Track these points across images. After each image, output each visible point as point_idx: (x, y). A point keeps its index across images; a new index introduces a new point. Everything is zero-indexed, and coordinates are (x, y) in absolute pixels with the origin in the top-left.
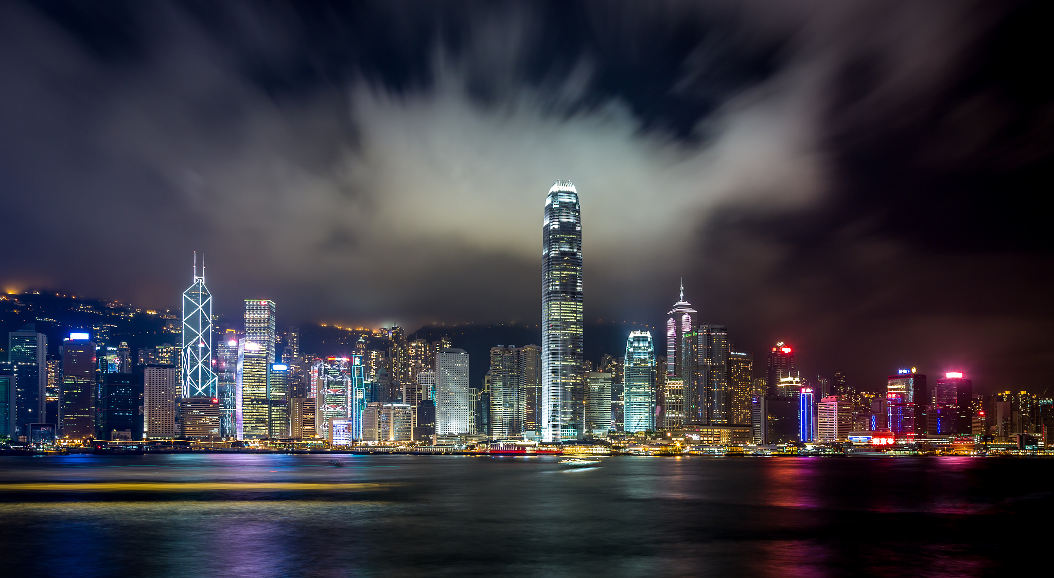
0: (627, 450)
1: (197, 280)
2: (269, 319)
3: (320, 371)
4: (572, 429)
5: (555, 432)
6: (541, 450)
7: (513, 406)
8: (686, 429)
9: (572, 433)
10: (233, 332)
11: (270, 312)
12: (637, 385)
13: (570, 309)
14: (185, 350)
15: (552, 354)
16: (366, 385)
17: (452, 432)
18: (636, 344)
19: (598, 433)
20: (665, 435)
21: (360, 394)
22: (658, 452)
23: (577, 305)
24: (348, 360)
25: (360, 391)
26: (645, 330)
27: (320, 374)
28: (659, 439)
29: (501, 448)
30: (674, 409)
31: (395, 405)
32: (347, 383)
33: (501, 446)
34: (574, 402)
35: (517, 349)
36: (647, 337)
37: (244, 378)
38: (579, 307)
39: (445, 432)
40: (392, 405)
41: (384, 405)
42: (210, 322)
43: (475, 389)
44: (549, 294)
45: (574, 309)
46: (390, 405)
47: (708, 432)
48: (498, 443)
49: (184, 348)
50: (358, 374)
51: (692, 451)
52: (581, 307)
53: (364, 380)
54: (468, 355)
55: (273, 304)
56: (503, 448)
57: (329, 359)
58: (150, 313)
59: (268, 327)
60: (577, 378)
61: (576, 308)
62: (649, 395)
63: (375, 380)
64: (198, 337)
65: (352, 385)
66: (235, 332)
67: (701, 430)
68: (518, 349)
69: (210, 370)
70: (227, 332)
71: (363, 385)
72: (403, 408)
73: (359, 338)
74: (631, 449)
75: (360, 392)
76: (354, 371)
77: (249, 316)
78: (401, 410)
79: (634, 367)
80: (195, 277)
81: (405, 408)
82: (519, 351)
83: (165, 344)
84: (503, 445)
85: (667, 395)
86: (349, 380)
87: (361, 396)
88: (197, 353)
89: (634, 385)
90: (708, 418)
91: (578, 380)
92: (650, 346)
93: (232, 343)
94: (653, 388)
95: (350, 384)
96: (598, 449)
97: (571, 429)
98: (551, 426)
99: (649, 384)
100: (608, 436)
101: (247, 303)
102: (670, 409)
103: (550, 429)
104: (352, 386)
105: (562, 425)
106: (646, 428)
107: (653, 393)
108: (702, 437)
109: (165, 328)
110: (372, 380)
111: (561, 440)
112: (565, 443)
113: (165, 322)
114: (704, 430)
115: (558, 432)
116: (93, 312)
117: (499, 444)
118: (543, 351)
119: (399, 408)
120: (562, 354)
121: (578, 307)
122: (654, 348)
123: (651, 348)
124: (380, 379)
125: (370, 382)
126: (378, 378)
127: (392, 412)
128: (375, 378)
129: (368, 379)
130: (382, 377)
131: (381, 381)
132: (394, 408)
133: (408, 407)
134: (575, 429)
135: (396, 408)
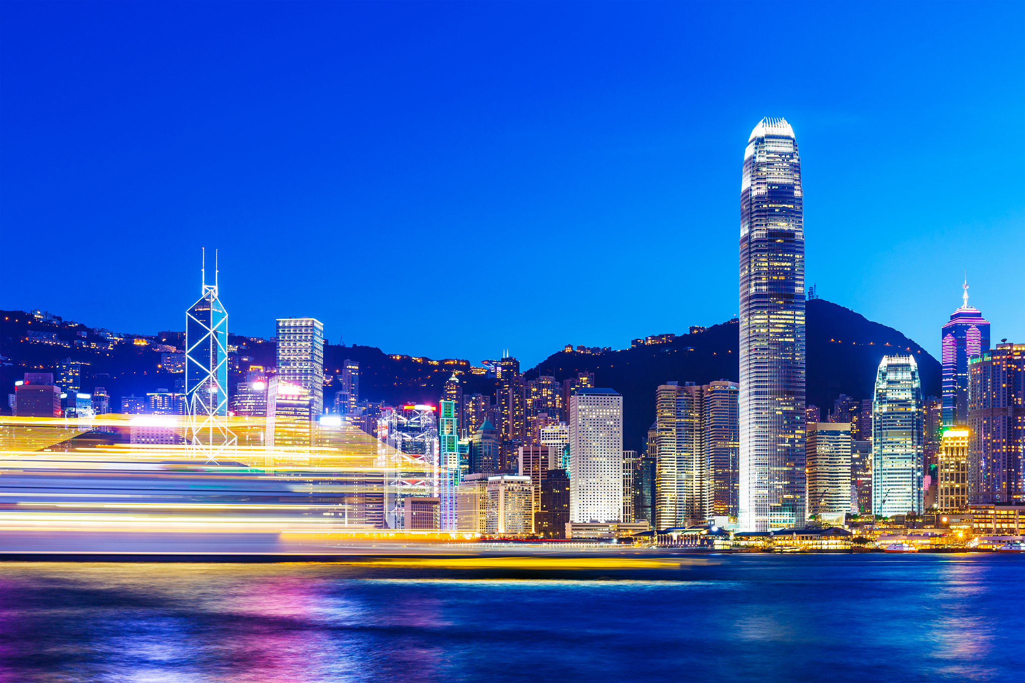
0: (877, 544)
1: (206, 291)
2: (313, 347)
3: (391, 428)
4: (788, 513)
5: (760, 518)
6: (738, 546)
7: (692, 477)
8: (973, 511)
9: (788, 518)
10: (259, 370)
11: (313, 336)
12: (893, 442)
13: (784, 321)
14: (189, 397)
15: (756, 393)
16: (462, 448)
17: (596, 519)
18: (891, 376)
19: (830, 518)
20: (938, 520)
21: (453, 462)
22: (928, 547)
23: (795, 315)
24: (434, 408)
25: (453, 456)
26: (905, 354)
27: (391, 432)
28: (929, 527)
29: (675, 541)
30: (952, 479)
31: (507, 477)
32: (432, 444)
33: (675, 538)
34: (791, 469)
35: (698, 388)
36: (908, 365)
37: (277, 438)
38: (799, 318)
39: (585, 519)
40: (502, 478)
41: (490, 479)
42: (226, 354)
43: (631, 452)
44: (750, 298)
45: (791, 322)
46: (499, 478)
47: (1008, 515)
48: (669, 534)
49: (187, 394)
50: (449, 431)
51: (984, 544)
52: (802, 318)
53: (459, 440)
54: (621, 398)
55: (319, 325)
56: (678, 542)
57: (405, 407)
58: (138, 344)
59: (313, 361)
60: (797, 432)
61: (795, 320)
62: (913, 458)
63: (476, 438)
64: (208, 377)
65: (440, 447)
66: (262, 370)
67: (998, 512)
68: (701, 388)
69: (226, 428)
70: (250, 370)
71: (456, 448)
72: (519, 482)
73: (451, 376)
74: (883, 542)
75: (453, 459)
76: (443, 426)
77: (283, 344)
78: (515, 485)
79: (888, 414)
80: (204, 287)
81: (522, 482)
82: (703, 391)
83: (159, 390)
84: (678, 537)
85: (942, 457)
86: (436, 440)
87: (454, 464)
88: (207, 402)
89: (888, 443)
90: (1010, 493)
91: (798, 434)
92: (914, 378)
93: (258, 386)
94: (919, 447)
95: (436, 446)
96: (830, 542)
97: (785, 513)
98: (755, 507)
99: (913, 439)
100: (846, 523)
101: (281, 324)
102: (946, 480)
103: (753, 513)
104: (440, 449)
105: (772, 506)
106: (908, 510)
107: (919, 454)
108: (999, 523)
109: (159, 366)
110: (470, 439)
111: (769, 530)
112: (776, 533)
113: (158, 357)
114: (1003, 512)
115: (765, 518)
116: (56, 344)
117: (671, 536)
118: (740, 389)
119: (512, 482)
120: (771, 393)
122: (921, 381)
123: (916, 381)
124: (483, 438)
125: (468, 443)
126: (480, 436)
127: (502, 489)
128: (476, 437)
129: (464, 438)
130: (486, 435)
131: (486, 441)
132: (505, 482)
133: (527, 480)
134: (793, 511)
135: (509, 483)
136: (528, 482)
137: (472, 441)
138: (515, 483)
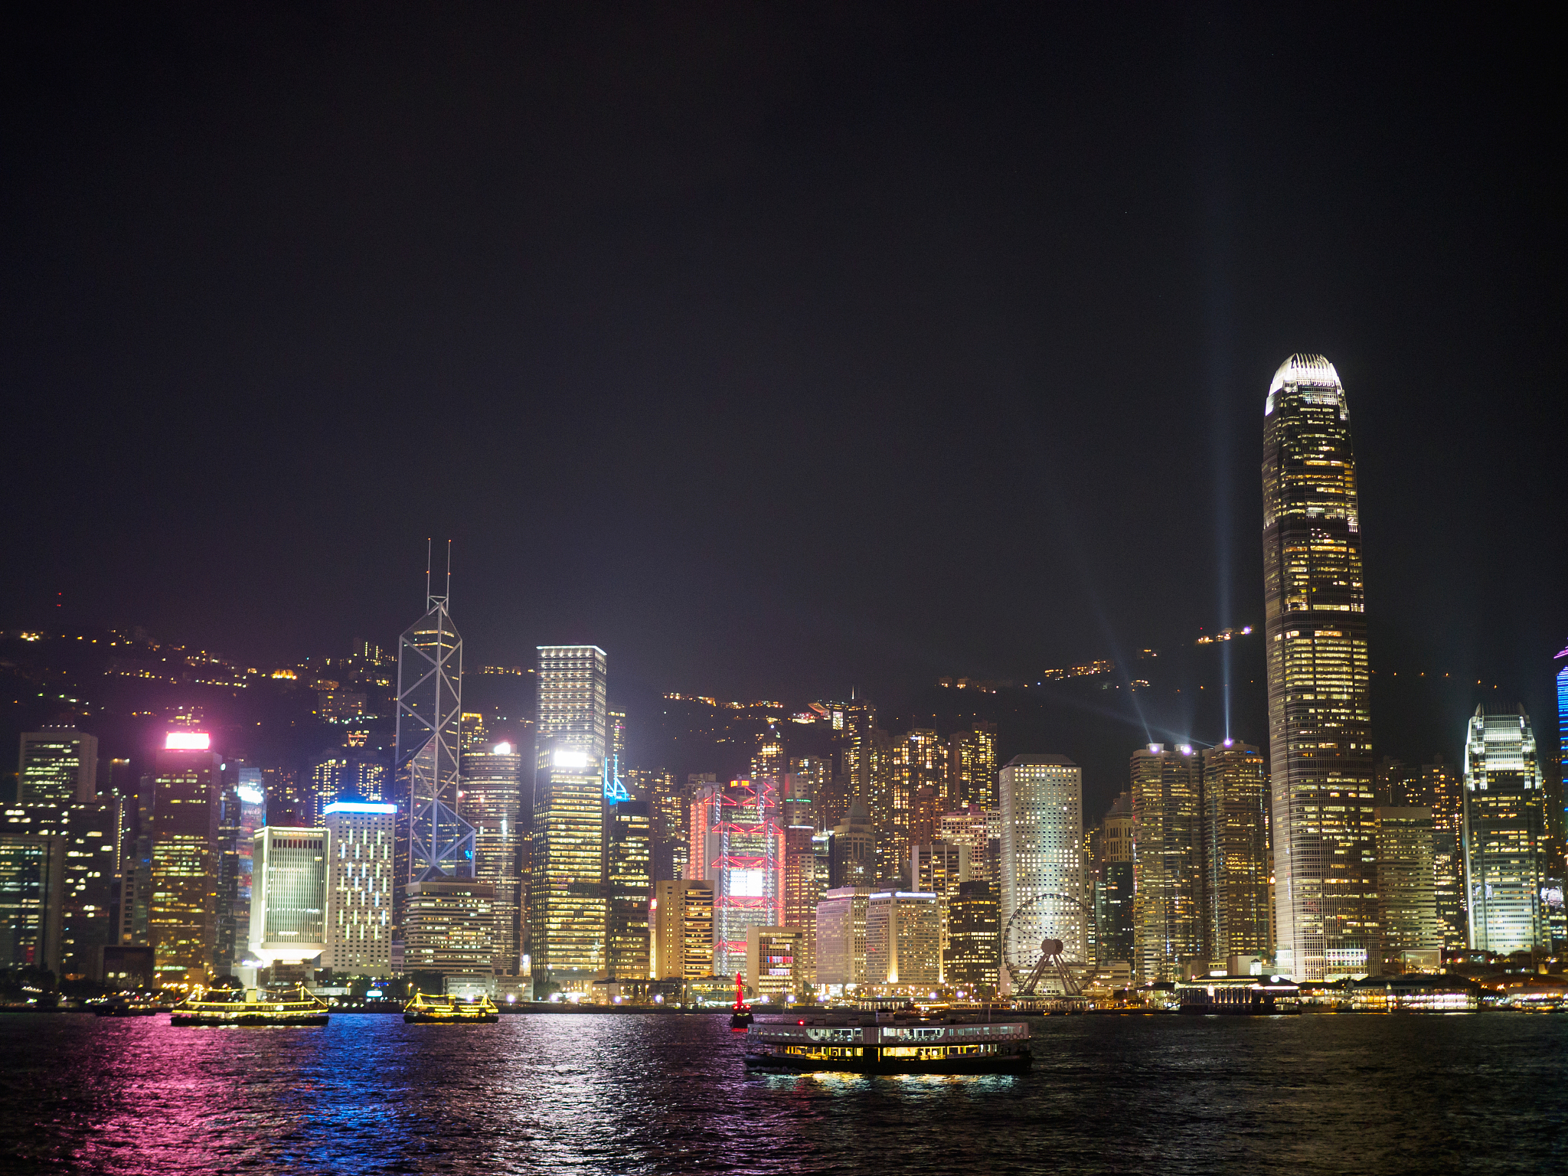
1: (432, 606)
2: (593, 690)
3: (711, 814)
4: (1355, 950)
5: (1309, 958)
9: (1355, 958)
11: (595, 673)
12: (1498, 837)
15: (1300, 764)
18: (1493, 736)
23: (1353, 646)
25: (806, 859)
27: (712, 822)
31: (899, 894)
34: (1356, 881)
35: (1196, 754)
40: (893, 894)
41: (872, 896)
42: (459, 700)
44: (1283, 620)
46: (889, 895)
50: (801, 820)
52: (1363, 650)
54: (1078, 771)
55: (601, 653)
56: (1217, 999)
57: (733, 784)
60: (1363, 824)
61: (1352, 653)
63: (840, 831)
68: (1200, 754)
69: (456, 814)
72: (919, 903)
75: (806, 864)
77: (547, 686)
78: (913, 907)
81: (924, 903)
82: (1203, 759)
91: (1365, 827)
92: (1525, 739)
97: (1350, 950)
98: (1303, 941)
100: (1443, 965)
101: (544, 655)
103: (1300, 951)
105: (1329, 940)
107: (1538, 856)
110: (831, 833)
115: (1319, 958)
119: (908, 902)
120: (1321, 765)
121: (1355, 650)
122: (1537, 744)
123: (1529, 742)
124: (851, 831)
125: (828, 838)
126: (847, 827)
127: (892, 913)
128: (839, 828)
129: (822, 830)
130: (855, 826)
131: (856, 835)
132: (898, 902)
133: (932, 899)
134: (1362, 948)
135: (903, 903)
136: (933, 902)
137: (833, 836)
138: (913, 904)
